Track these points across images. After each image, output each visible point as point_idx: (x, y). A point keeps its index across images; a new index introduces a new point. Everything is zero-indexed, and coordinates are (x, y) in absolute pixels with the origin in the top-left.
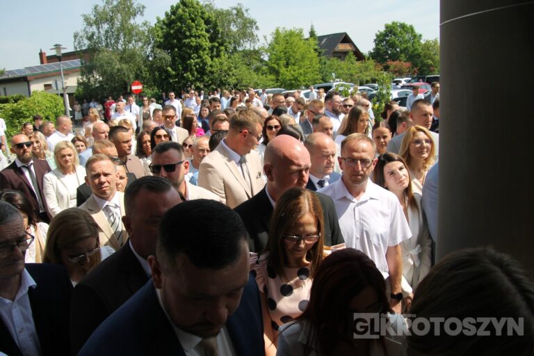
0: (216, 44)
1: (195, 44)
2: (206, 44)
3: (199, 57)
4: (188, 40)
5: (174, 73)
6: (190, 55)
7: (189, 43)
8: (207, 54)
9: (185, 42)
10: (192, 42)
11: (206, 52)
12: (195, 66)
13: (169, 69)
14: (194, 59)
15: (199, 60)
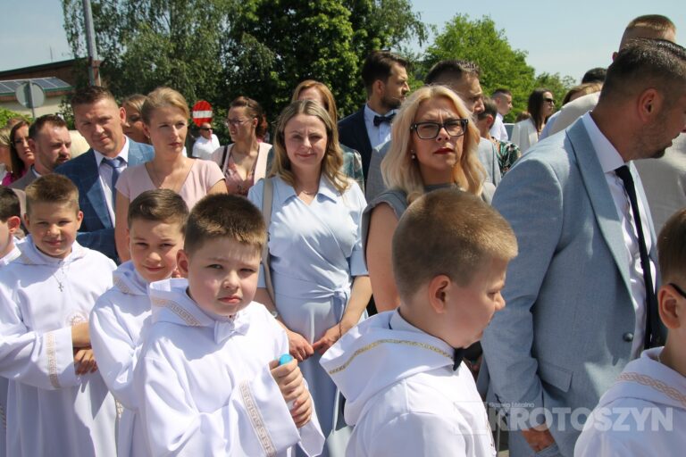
0: (365, 33)
1: (327, 26)
2: (347, 29)
3: (333, 54)
4: (313, 19)
5: (283, 84)
6: (316, 49)
7: (316, 24)
8: (350, 50)
9: (306, 22)
10: (322, 21)
11: (347, 44)
12: (327, 73)
13: (274, 74)
14: (326, 59)
15: (335, 60)
